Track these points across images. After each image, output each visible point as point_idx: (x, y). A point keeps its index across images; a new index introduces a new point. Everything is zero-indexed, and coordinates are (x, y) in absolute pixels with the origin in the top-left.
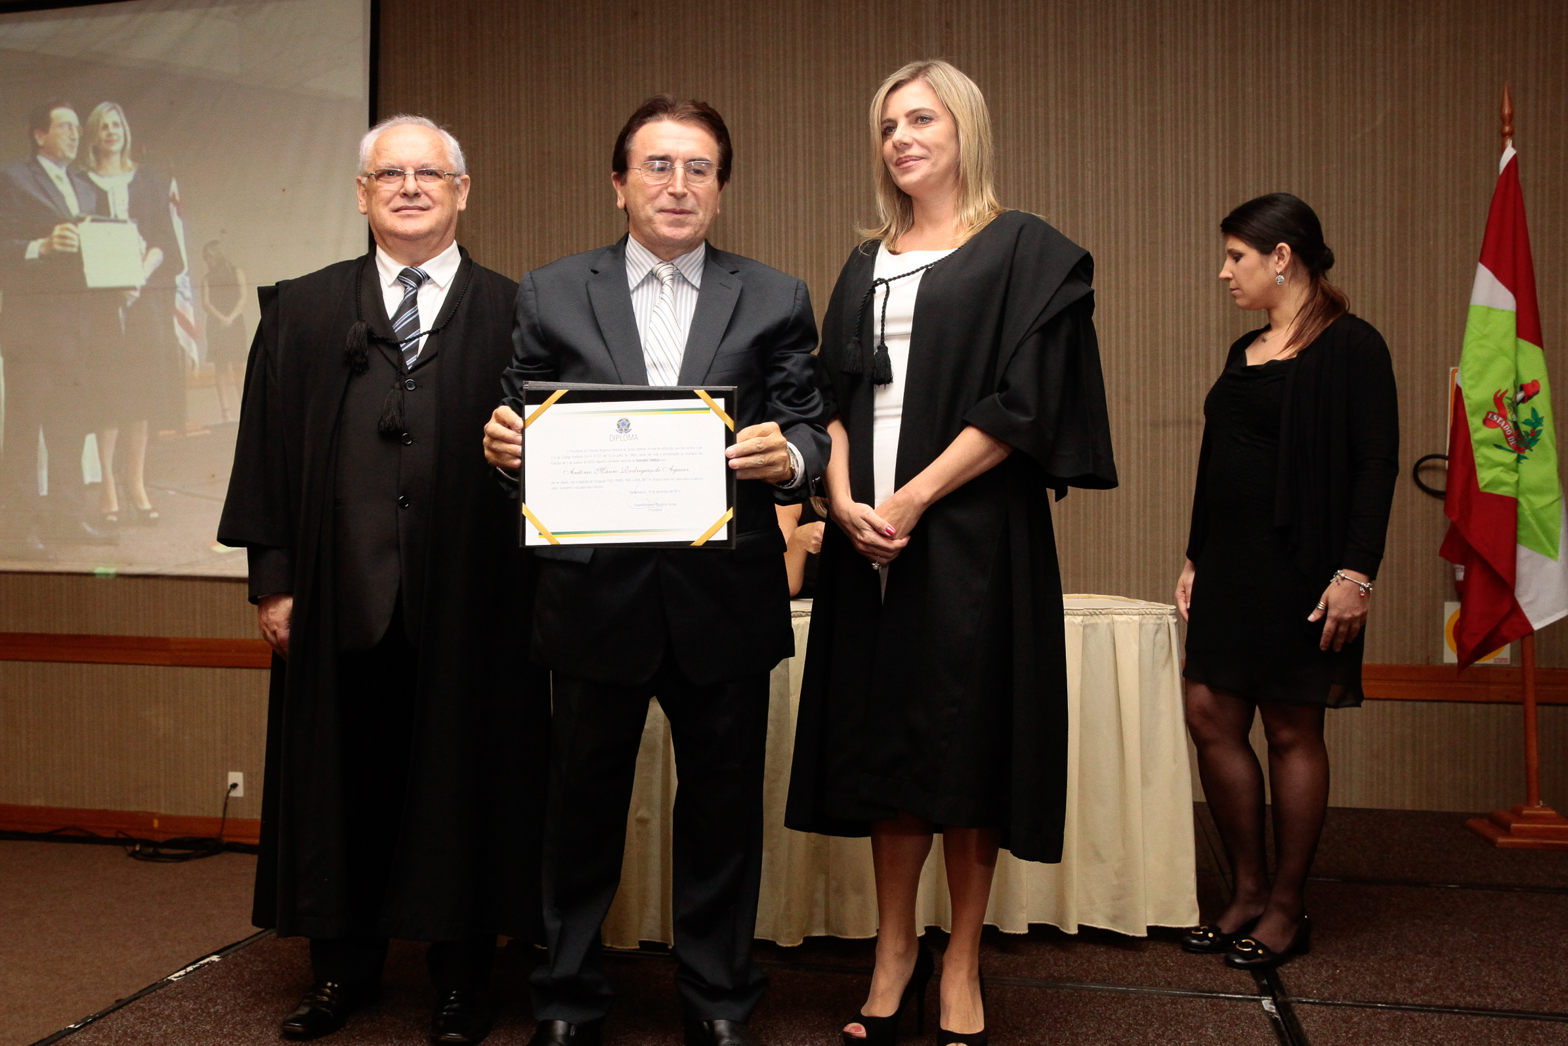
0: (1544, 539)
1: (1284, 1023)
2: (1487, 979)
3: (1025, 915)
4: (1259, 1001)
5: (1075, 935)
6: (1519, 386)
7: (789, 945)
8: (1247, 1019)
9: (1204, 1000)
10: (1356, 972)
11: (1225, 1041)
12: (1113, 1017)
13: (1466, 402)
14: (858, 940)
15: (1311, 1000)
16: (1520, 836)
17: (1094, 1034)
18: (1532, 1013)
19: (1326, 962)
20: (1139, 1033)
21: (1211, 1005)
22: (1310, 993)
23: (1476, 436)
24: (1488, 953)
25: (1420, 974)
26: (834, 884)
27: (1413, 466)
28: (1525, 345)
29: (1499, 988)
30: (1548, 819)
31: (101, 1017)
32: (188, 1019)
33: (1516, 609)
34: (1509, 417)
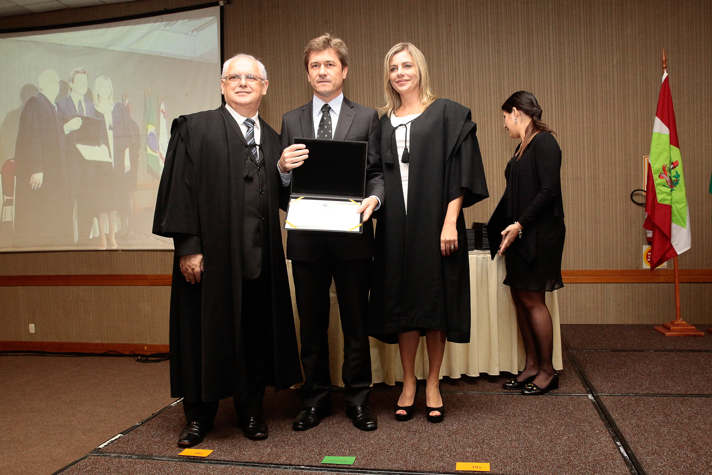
0: (681, 221)
1: (597, 403)
2: (667, 383)
3: (498, 369)
4: (587, 396)
6: (671, 163)
8: (584, 402)
9: (567, 397)
10: (621, 383)
11: (577, 411)
13: (652, 169)
15: (606, 394)
16: (674, 332)
17: (529, 411)
18: (685, 395)
19: (609, 380)
21: (570, 398)
22: (605, 392)
23: (656, 182)
24: (667, 374)
25: (644, 383)
27: (630, 196)
28: (673, 147)
29: (672, 387)
30: (684, 325)
31: (148, 420)
32: (182, 420)
33: (671, 247)
34: (668, 174)
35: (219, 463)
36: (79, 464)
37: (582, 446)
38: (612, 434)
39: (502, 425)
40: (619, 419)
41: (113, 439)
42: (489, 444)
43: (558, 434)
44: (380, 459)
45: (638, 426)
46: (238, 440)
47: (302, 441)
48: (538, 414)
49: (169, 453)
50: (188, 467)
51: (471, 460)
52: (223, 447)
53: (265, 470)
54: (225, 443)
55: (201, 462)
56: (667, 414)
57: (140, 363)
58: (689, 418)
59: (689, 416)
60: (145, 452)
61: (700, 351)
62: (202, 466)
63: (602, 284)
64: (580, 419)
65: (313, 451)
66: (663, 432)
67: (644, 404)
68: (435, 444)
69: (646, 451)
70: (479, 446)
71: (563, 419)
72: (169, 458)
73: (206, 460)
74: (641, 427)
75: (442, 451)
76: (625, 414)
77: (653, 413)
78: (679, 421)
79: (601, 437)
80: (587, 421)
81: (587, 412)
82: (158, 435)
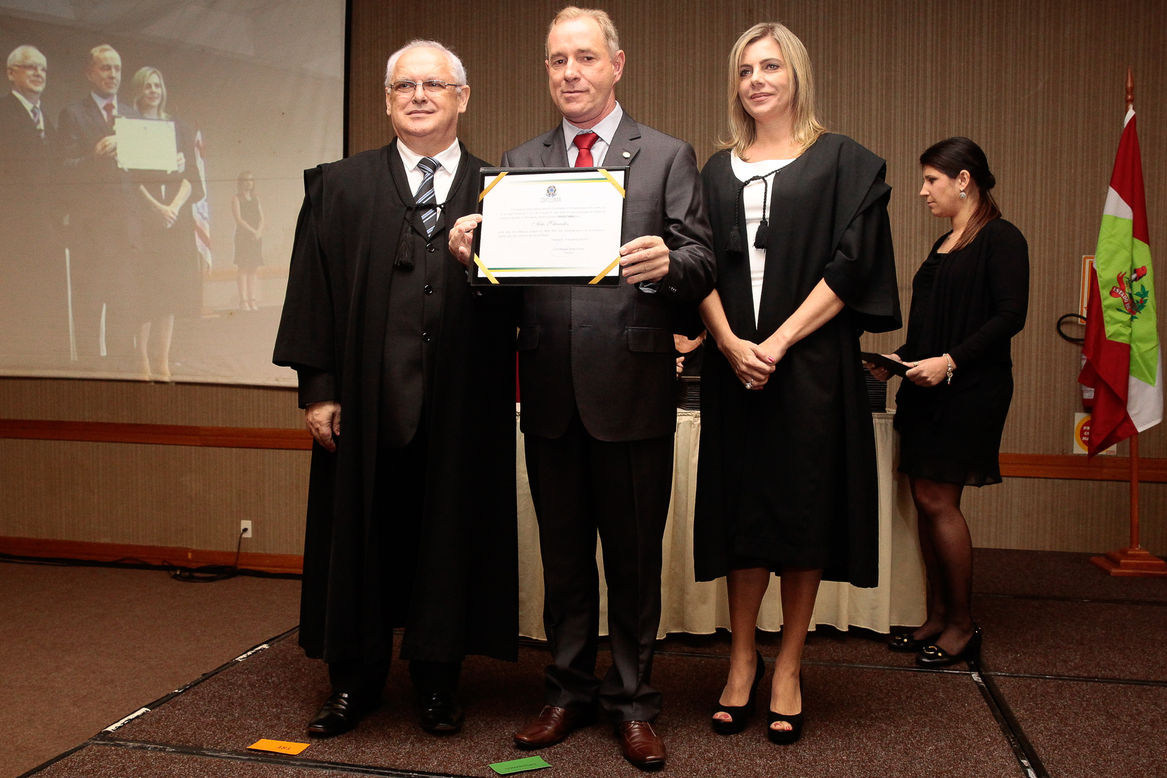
0: (1146, 372)
1: (988, 689)
2: (1114, 660)
4: (971, 674)
5: (847, 632)
6: (1133, 270)
8: (964, 686)
9: (934, 674)
10: (1030, 655)
11: (951, 700)
12: (877, 685)
13: (1099, 280)
14: (704, 635)
15: (1003, 674)
16: (1125, 569)
17: (866, 696)
18: (1143, 681)
19: (1010, 649)
21: (941, 678)
22: (1002, 669)
23: (1105, 303)
24: (1113, 644)
25: (1071, 657)
27: (1057, 322)
28: (1138, 242)
29: (1122, 666)
30: (1144, 557)
31: (196, 685)
32: (255, 687)
33: (1127, 418)
34: (1127, 290)
35: (320, 767)
36: (71, 759)
37: (960, 764)
38: (1014, 744)
40: (1026, 720)
41: (131, 717)
43: (918, 741)
44: (603, 771)
45: (1061, 734)
48: (883, 703)
49: (231, 745)
50: (266, 771)
55: (288, 764)
56: (1112, 714)
57: (180, 582)
58: (1153, 723)
59: (1151, 720)
60: (189, 742)
62: (290, 770)
64: (958, 715)
65: (486, 751)
66: (1105, 746)
67: (1071, 695)
68: (701, 748)
70: (778, 756)
71: (927, 715)
72: (231, 754)
73: (297, 760)
74: (1066, 734)
75: (712, 761)
76: (1037, 710)
77: (1088, 710)
78: (1133, 728)
79: (995, 749)
80: (970, 719)
81: (969, 704)
82: (213, 712)
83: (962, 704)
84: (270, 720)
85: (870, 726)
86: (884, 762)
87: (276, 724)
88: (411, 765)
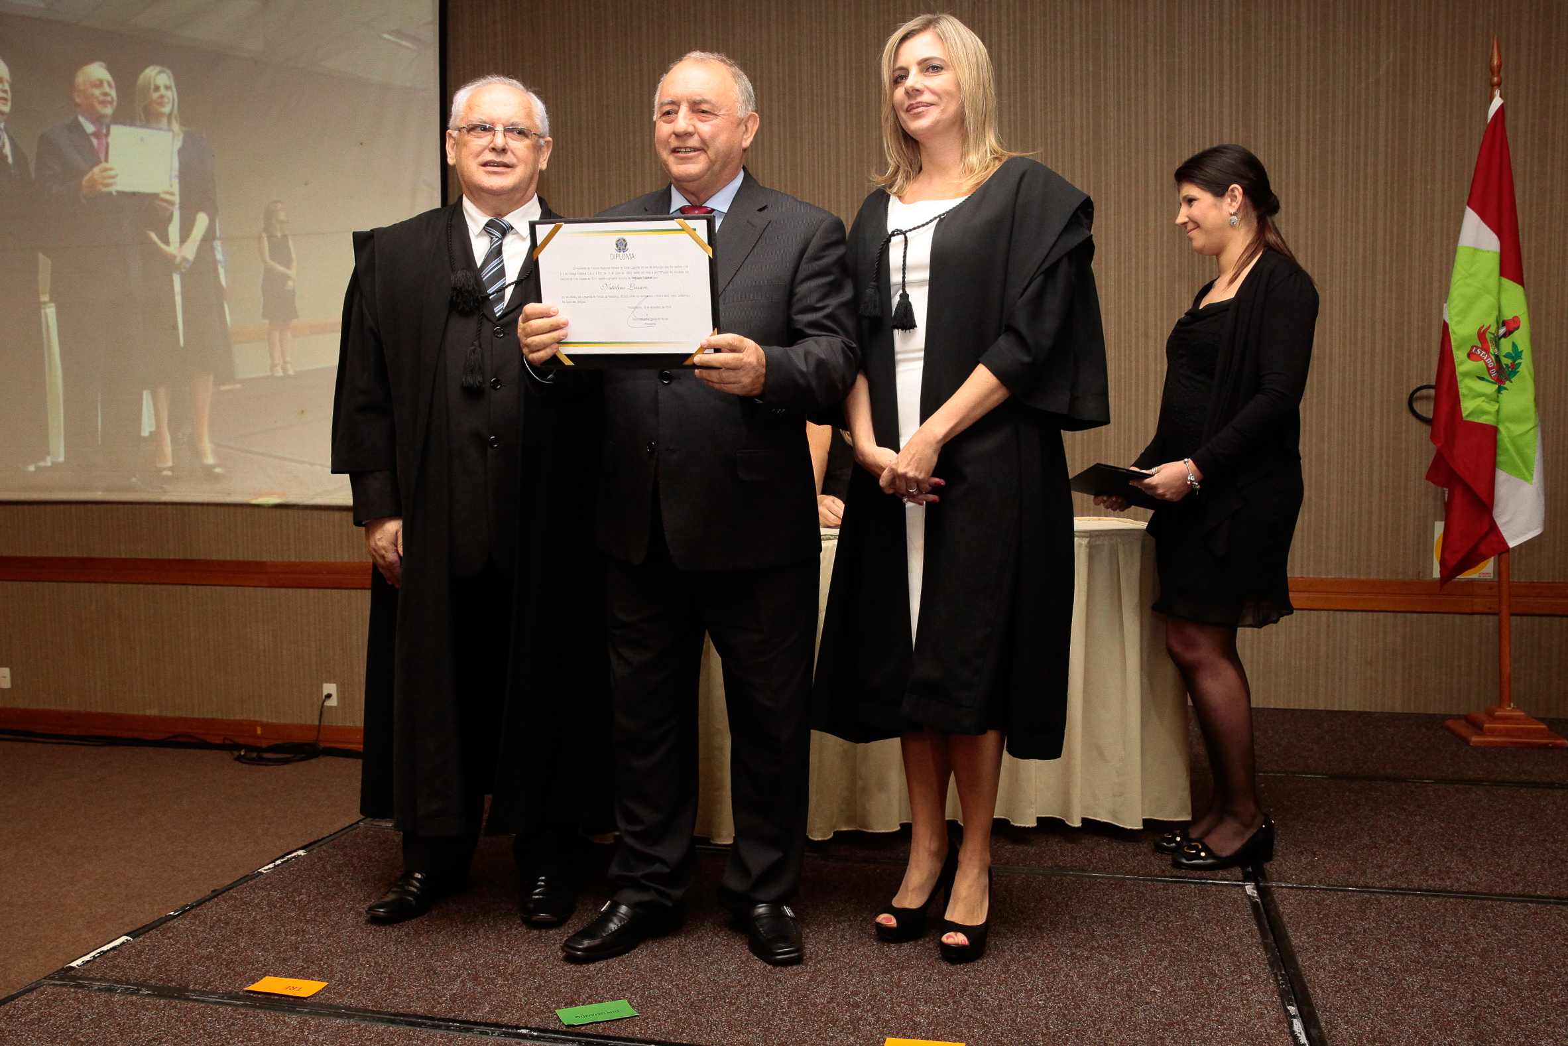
0: (1521, 465)
1: (1263, 905)
2: (1449, 864)
3: (1034, 810)
4: (1244, 886)
5: (1078, 827)
6: (1501, 324)
7: (820, 839)
8: (1230, 902)
9: (1193, 886)
10: (1333, 859)
11: (1208, 922)
12: (1110, 902)
13: (1452, 337)
14: (883, 833)
15: (1290, 885)
16: (1491, 736)
17: (1091, 917)
18: (1485, 894)
19: (1306, 850)
20: (1131, 916)
21: (1199, 890)
22: (1289, 878)
23: (1461, 369)
24: (1452, 841)
25: (1390, 860)
26: (860, 783)
27: (1408, 396)
28: (1507, 283)
29: (1458, 872)
30: (1517, 719)
31: (198, 905)
32: (275, 907)
33: (1493, 528)
34: (1491, 350)
35: (334, 1014)
37: (1199, 1011)
38: (1283, 984)
39: (1018, 951)
40: (1307, 949)
41: (105, 948)
42: (977, 995)
43: (1150, 979)
45: (1351, 968)
46: (391, 960)
47: (538, 968)
48: (1112, 926)
49: (225, 986)
50: (262, 1020)
51: (923, 1035)
52: (353, 976)
53: (434, 1036)
54: (361, 964)
55: (293, 1010)
56: (1429, 941)
57: (244, 765)
58: (1484, 954)
59: (1483, 949)
60: (172, 981)
61: (1551, 785)
62: (293, 1020)
63: (1332, 612)
64: (1212, 943)
65: (558, 993)
66: (1409, 987)
67: (1378, 914)
68: (847, 989)
69: (1356, 1033)
70: (950, 1001)
71: (1170, 942)
72: (222, 998)
73: (305, 1006)
74: (1357, 970)
75: (859, 1007)
76: (1325, 936)
77: (1396, 936)
78: (1455, 961)
79: (1254, 991)
80: (1228, 948)
81: (1232, 928)
82: (213, 941)
83: (1222, 929)
84: (284, 951)
85: (1087, 958)
86: (1095, 1009)
87: (291, 956)
88: (454, 1012)
